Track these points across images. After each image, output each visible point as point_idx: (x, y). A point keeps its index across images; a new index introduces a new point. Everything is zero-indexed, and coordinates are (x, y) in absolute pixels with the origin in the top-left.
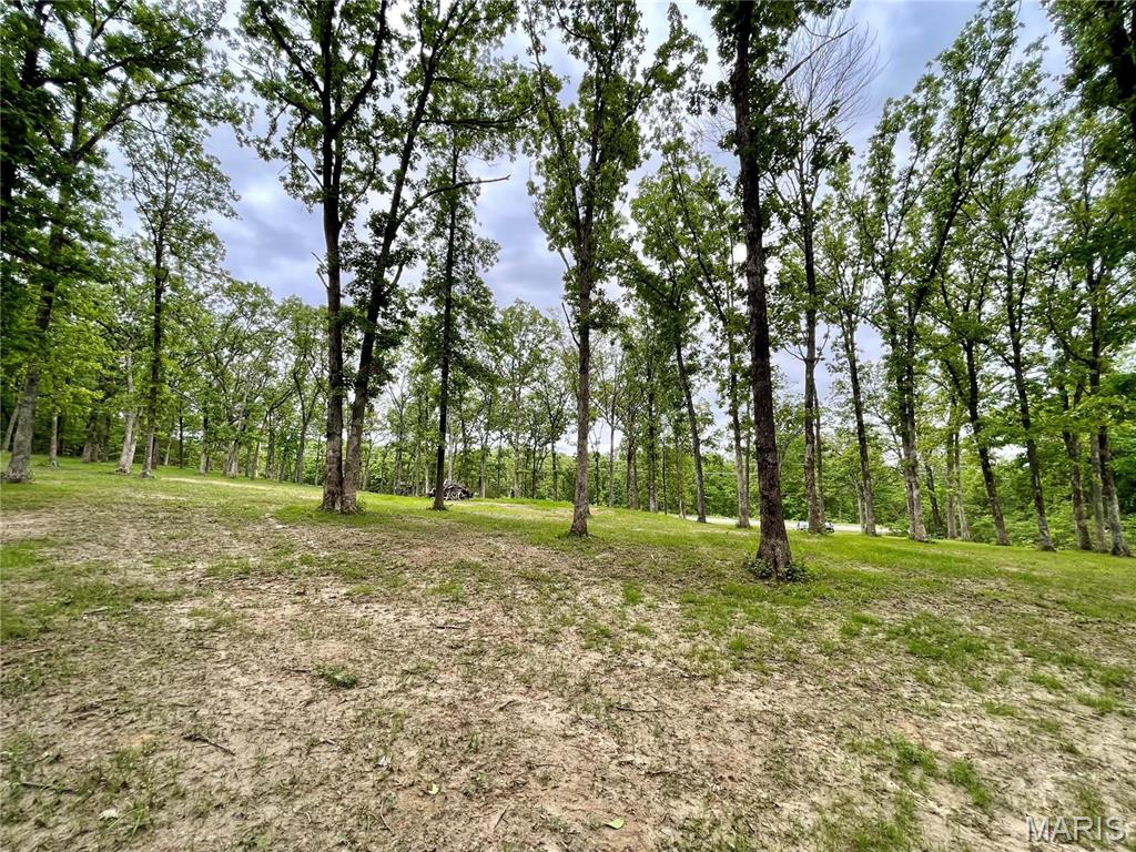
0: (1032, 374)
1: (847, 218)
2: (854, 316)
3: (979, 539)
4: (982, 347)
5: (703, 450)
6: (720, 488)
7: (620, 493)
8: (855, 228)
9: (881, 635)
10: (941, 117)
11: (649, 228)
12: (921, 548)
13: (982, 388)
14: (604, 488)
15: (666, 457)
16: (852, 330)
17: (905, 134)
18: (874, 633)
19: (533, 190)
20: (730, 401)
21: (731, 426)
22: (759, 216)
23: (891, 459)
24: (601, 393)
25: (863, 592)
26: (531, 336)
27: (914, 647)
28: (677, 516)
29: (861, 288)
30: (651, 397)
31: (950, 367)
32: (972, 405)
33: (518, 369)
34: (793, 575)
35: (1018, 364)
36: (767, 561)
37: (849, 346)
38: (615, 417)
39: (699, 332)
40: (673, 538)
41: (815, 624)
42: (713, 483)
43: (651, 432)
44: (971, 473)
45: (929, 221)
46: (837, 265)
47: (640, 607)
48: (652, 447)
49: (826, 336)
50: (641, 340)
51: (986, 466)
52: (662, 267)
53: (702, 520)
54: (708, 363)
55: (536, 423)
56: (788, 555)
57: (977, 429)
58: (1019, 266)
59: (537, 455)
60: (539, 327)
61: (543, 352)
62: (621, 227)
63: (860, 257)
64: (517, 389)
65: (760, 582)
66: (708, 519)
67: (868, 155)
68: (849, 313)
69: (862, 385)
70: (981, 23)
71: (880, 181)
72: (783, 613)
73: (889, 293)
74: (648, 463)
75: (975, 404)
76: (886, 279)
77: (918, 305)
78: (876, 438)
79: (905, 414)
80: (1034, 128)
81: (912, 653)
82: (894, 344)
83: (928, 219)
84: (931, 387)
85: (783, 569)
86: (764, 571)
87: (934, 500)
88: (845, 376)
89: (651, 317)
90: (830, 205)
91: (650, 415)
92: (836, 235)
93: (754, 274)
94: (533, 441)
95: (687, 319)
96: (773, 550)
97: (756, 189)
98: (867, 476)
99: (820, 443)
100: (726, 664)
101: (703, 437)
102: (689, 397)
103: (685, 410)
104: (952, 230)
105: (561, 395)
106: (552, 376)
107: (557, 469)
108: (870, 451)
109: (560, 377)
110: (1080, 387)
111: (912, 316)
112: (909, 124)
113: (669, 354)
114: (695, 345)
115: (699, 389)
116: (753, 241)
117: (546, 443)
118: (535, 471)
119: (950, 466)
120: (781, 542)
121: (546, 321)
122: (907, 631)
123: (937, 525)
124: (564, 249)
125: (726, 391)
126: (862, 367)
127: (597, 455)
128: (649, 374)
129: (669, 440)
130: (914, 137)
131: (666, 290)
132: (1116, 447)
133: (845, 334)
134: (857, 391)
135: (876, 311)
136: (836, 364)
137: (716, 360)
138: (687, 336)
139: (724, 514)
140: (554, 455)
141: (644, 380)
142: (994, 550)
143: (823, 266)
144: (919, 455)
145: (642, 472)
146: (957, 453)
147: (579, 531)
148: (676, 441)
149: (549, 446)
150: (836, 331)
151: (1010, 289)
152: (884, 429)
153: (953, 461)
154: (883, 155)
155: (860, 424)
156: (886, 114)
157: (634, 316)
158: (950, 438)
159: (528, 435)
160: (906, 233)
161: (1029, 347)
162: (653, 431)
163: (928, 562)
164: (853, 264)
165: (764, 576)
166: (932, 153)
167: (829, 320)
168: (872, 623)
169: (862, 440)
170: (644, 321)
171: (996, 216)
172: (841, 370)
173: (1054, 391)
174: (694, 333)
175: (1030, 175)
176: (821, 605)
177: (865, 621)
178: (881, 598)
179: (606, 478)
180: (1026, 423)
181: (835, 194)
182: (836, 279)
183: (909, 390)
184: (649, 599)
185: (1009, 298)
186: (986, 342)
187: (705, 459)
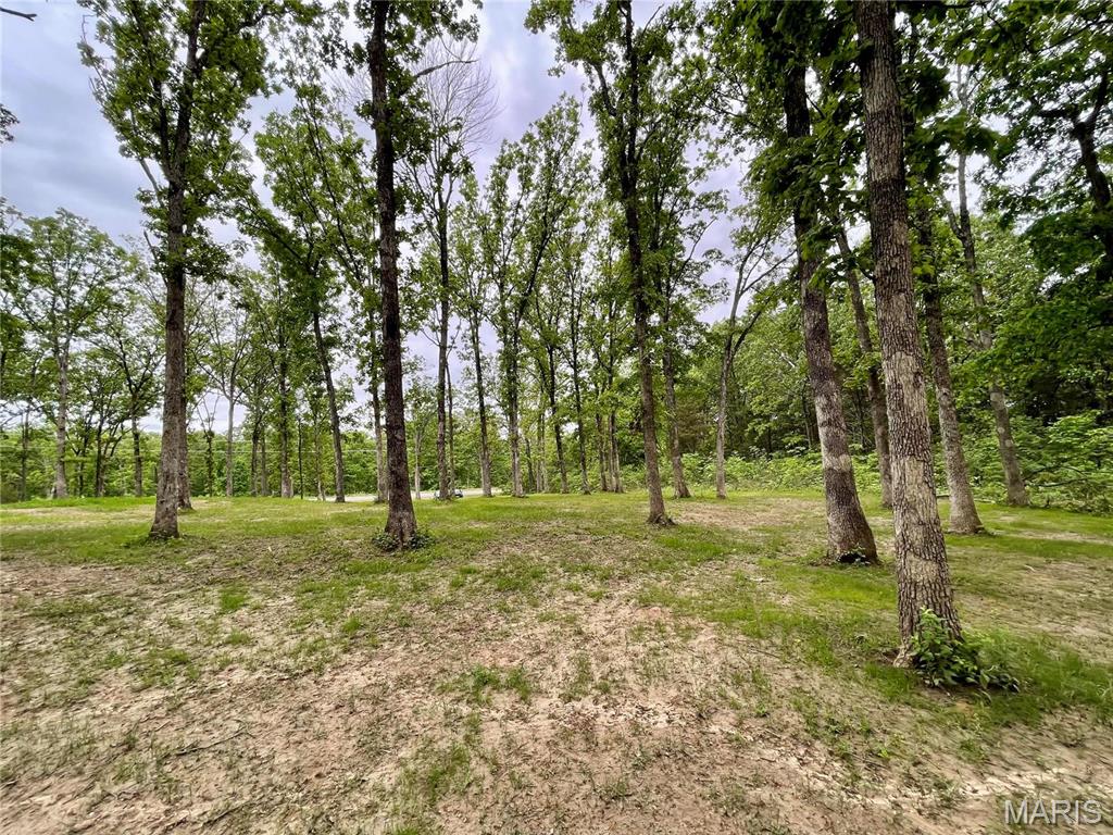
0: (583, 374)
1: (475, 228)
2: (479, 314)
3: (554, 491)
4: (558, 352)
5: (344, 428)
6: (364, 466)
7: (244, 479)
8: (480, 237)
9: (480, 581)
10: (537, 170)
11: (279, 174)
12: (519, 503)
13: (558, 382)
14: (220, 474)
15: (303, 435)
16: (477, 325)
17: (514, 173)
18: (475, 580)
19: (90, 58)
20: (370, 379)
21: (371, 404)
22: (393, 199)
23: (504, 434)
24: (216, 359)
25: (472, 546)
26: (90, 269)
27: (500, 585)
28: (316, 499)
29: (484, 291)
30: (284, 368)
31: (540, 366)
32: (552, 394)
33: (64, 312)
34: (416, 544)
35: (576, 366)
36: (394, 533)
37: (475, 338)
38: (237, 389)
39: (341, 304)
40: (302, 523)
41: (430, 584)
42: (356, 461)
43: (283, 407)
44: (550, 443)
45: (529, 249)
46: (467, 266)
47: (243, 613)
48: (284, 425)
49: (459, 328)
50: (271, 302)
51: (558, 438)
52: (297, 225)
53: (340, 500)
54: (349, 338)
55: (101, 391)
56: (413, 525)
57: (554, 410)
58: (577, 296)
59: (105, 436)
60: (107, 258)
61: (116, 293)
62: (242, 161)
63: (483, 264)
64: (62, 341)
65: (386, 555)
66: (347, 499)
67: (490, 179)
68: (476, 311)
69: (484, 373)
70: (561, 110)
71: (498, 204)
72: (404, 581)
73: (503, 300)
74: (279, 442)
75: (553, 393)
76: (501, 287)
77: (521, 313)
78: (493, 417)
79: (511, 398)
80: (587, 201)
81: (499, 590)
82: (505, 341)
83: (529, 247)
84: (529, 380)
85: (408, 538)
86: (390, 544)
87: (530, 465)
88: (472, 364)
89: (284, 278)
90: (463, 212)
91: (283, 388)
92: (467, 240)
93: (387, 254)
94: (96, 417)
95: (327, 288)
96: (400, 521)
97: (391, 171)
98: (486, 448)
99: (451, 421)
100: (334, 650)
101: (342, 414)
102: (328, 371)
103: (324, 385)
104: (542, 261)
105: (149, 357)
106: (132, 327)
107: (142, 454)
108: (489, 428)
109: (147, 332)
110: (604, 385)
111: (517, 320)
112: (518, 166)
113: (305, 323)
114: (335, 317)
115: (341, 364)
116: (387, 221)
117: (121, 420)
118: (100, 458)
119: (539, 438)
120: (407, 514)
121: (120, 252)
122: (498, 572)
123: (531, 485)
124: (147, 160)
125: (367, 368)
126: (484, 358)
127: (210, 435)
128: (281, 341)
129: (306, 416)
130: (521, 177)
131: (302, 251)
132: (619, 425)
133: (472, 328)
134: (480, 379)
135: (494, 312)
136: (465, 353)
137: (356, 336)
138: (327, 306)
139: (367, 491)
140: (136, 436)
141: (275, 348)
142: (561, 498)
143: (455, 266)
144: (520, 431)
145: (273, 454)
146: (543, 428)
147: (164, 533)
148: (314, 418)
149: (128, 424)
150: (466, 324)
151: (572, 312)
152: (499, 410)
153: (541, 435)
154: (500, 184)
155: (482, 405)
156: (503, 151)
157: (263, 272)
158: (540, 418)
159: (86, 408)
160: (515, 254)
161: (582, 356)
162: (285, 407)
163: (520, 513)
164: (478, 269)
165: (391, 548)
166: (532, 195)
167: (460, 314)
168: (475, 572)
169: (483, 419)
170: (275, 281)
171: (567, 257)
172: (468, 359)
173: (593, 386)
174: (335, 304)
175: (583, 234)
176: (438, 565)
177: (469, 572)
178: (485, 549)
179: (223, 462)
180: (579, 409)
181: (466, 203)
182: (466, 278)
183: (514, 379)
184: (257, 599)
185: (572, 318)
186: (560, 349)
187: (345, 437)
